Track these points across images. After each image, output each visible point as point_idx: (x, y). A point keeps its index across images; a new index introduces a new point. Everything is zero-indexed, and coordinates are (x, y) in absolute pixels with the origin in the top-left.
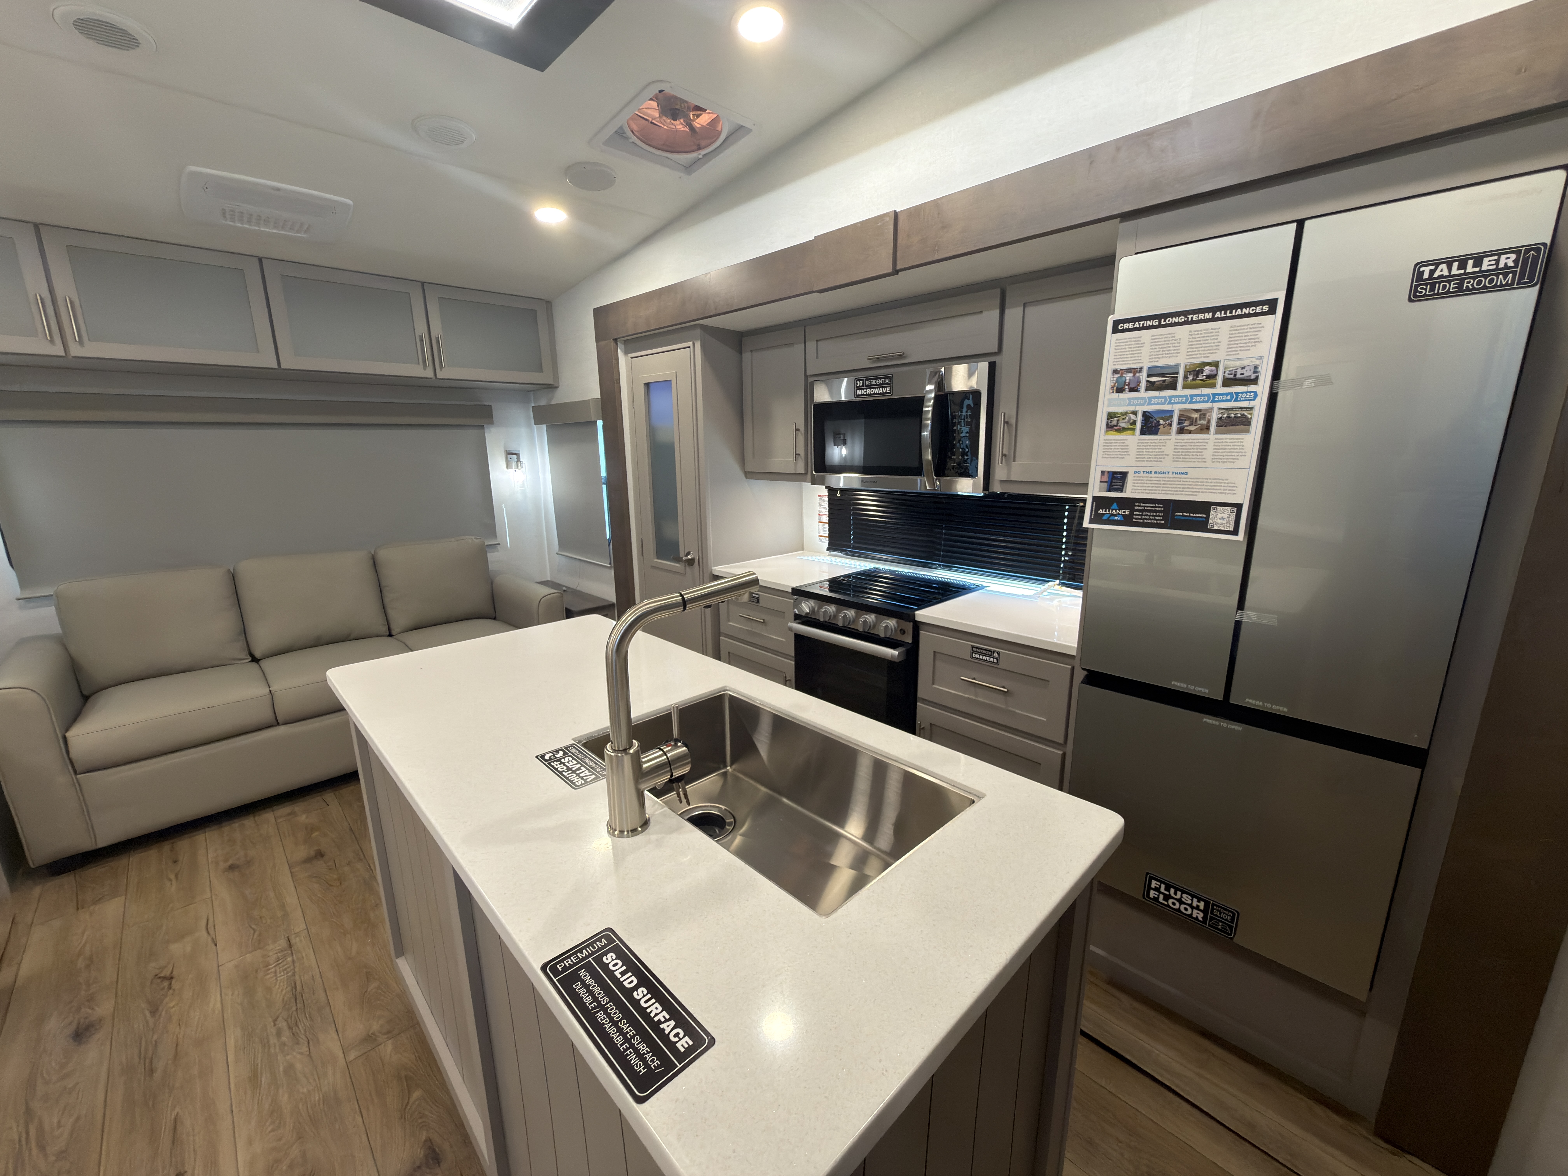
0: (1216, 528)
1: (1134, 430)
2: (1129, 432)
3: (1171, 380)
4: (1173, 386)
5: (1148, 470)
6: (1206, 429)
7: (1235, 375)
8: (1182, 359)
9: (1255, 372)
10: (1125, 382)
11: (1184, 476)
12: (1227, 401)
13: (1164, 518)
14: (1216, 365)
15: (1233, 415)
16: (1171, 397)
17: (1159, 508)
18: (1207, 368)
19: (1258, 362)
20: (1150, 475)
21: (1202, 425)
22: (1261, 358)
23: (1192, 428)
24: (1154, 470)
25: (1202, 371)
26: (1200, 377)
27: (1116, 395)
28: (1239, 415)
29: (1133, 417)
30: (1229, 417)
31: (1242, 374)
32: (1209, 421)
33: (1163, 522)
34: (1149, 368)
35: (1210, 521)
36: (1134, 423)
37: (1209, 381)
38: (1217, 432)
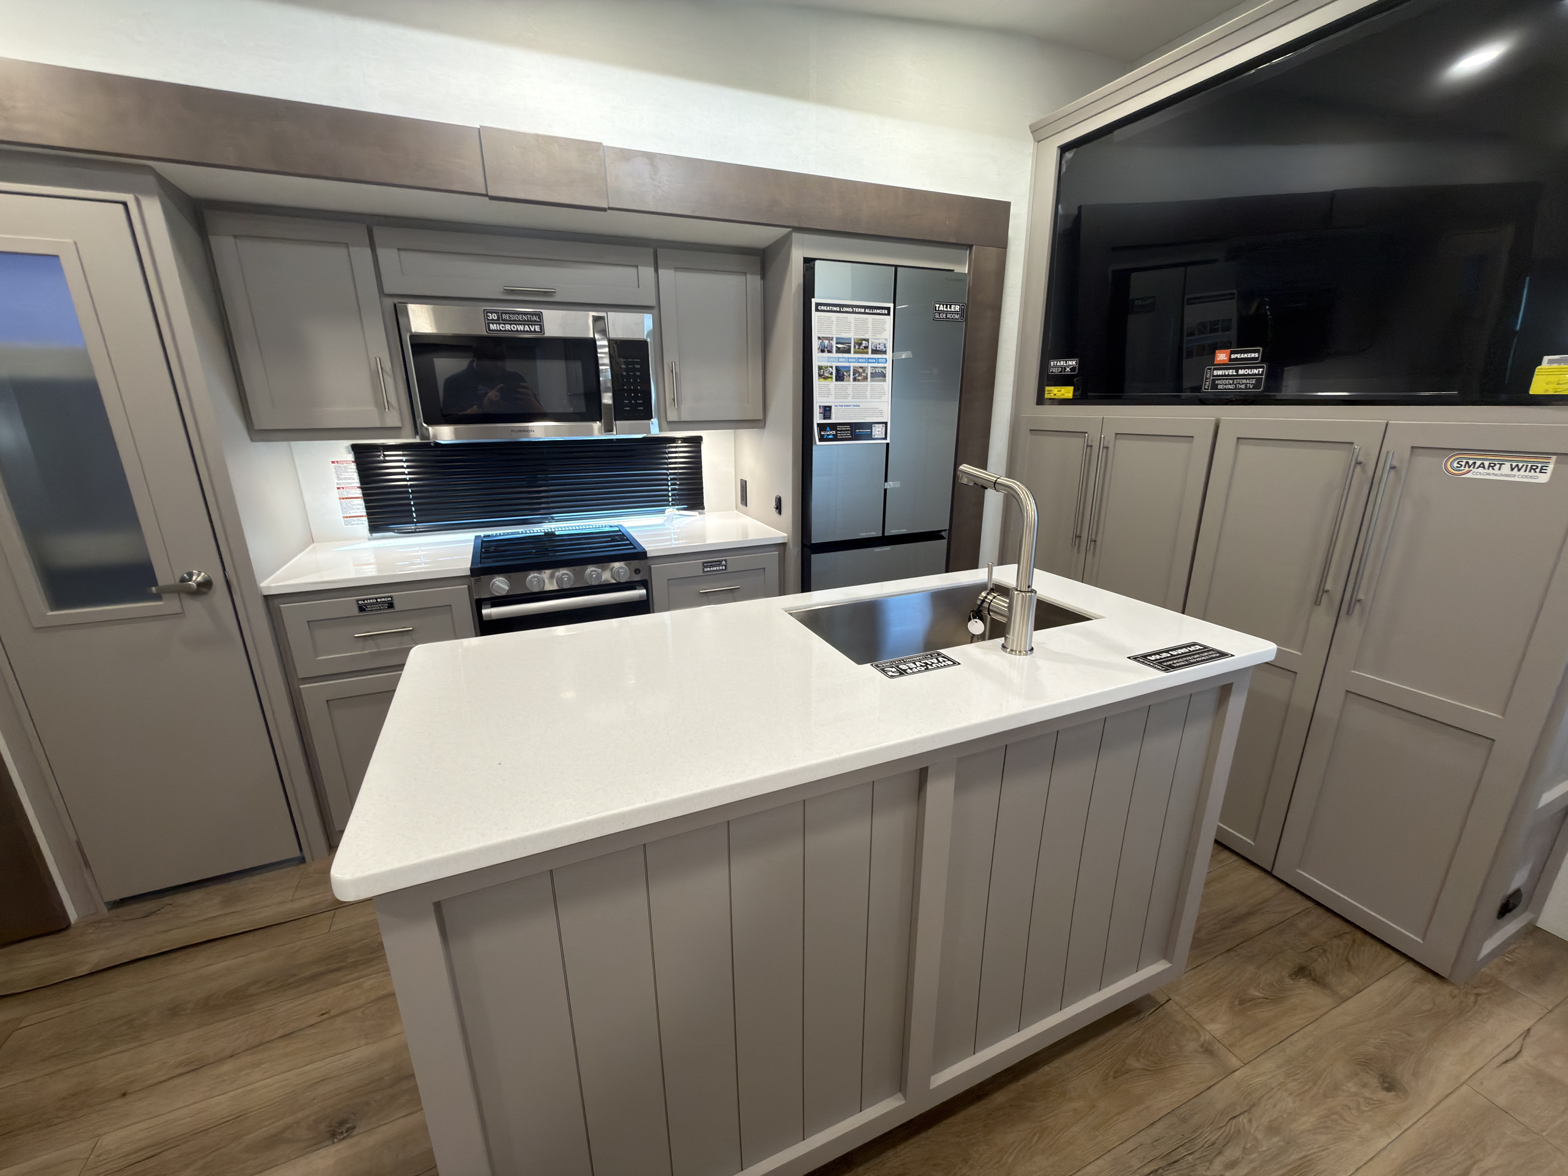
0: (876, 437)
1: (832, 378)
2: (830, 379)
3: (848, 347)
4: (848, 351)
5: (841, 404)
6: (865, 379)
7: (876, 348)
8: (852, 335)
9: (885, 347)
10: (825, 346)
11: (858, 407)
12: (874, 362)
13: (851, 434)
14: (867, 340)
15: (877, 371)
16: (849, 358)
17: (848, 428)
18: (864, 342)
19: (885, 342)
20: (842, 408)
21: (864, 376)
22: (886, 340)
23: (860, 378)
24: (843, 404)
25: (861, 344)
26: (861, 347)
27: (821, 354)
28: (880, 371)
29: (830, 369)
30: (876, 372)
31: (879, 348)
32: (867, 375)
33: (850, 437)
34: (837, 338)
35: (873, 434)
36: (831, 374)
37: (865, 350)
38: (871, 381)
